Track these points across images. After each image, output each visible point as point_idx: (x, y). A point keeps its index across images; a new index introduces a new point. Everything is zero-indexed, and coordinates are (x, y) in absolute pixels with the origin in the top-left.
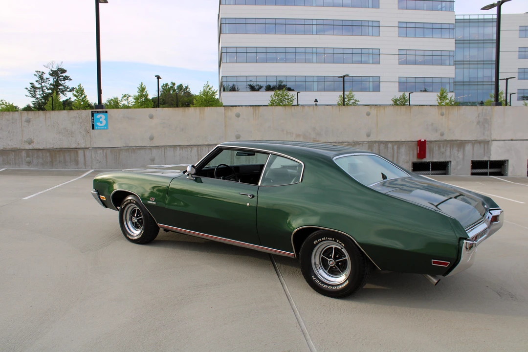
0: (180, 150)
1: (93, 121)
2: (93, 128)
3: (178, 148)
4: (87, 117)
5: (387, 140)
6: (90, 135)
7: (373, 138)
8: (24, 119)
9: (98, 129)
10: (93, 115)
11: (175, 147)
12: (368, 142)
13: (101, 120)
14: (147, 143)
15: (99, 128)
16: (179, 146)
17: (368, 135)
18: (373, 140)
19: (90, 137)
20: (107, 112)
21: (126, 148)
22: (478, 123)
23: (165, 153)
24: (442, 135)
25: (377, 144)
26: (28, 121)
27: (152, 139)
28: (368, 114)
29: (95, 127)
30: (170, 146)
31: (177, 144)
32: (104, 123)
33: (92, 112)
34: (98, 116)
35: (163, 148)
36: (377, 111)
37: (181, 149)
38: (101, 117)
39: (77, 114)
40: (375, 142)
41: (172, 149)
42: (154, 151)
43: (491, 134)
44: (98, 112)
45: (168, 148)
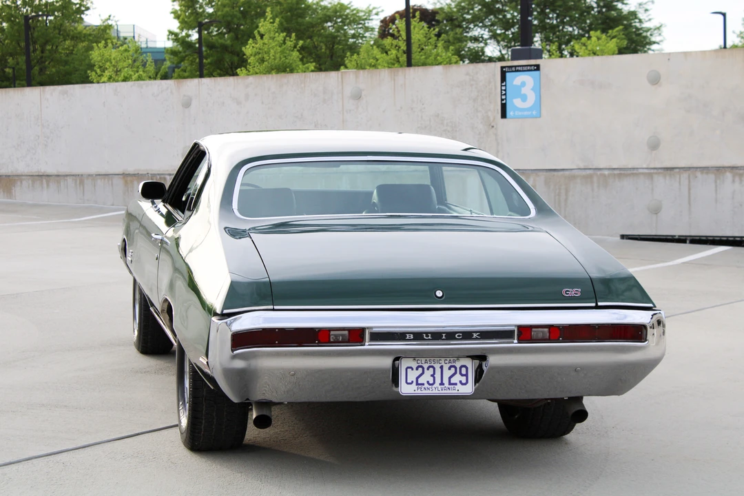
0: (734, 181)
1: (504, 93)
2: (504, 115)
3: (729, 175)
4: (490, 82)
6: (496, 135)
8: (348, 90)
9: (514, 118)
10: (503, 79)
11: (719, 170)
13: (524, 91)
14: (639, 160)
15: (517, 113)
16: (733, 168)
19: (496, 140)
20: (538, 68)
21: (584, 173)
23: (689, 189)
26: (357, 96)
27: (654, 145)
29: (509, 113)
30: (705, 170)
31: (727, 164)
32: (531, 98)
33: (502, 68)
34: (515, 79)
35: (685, 175)
37: (737, 179)
38: (523, 84)
39: (468, 74)
41: (712, 177)
42: (661, 182)
44: (516, 69)
45: (699, 174)
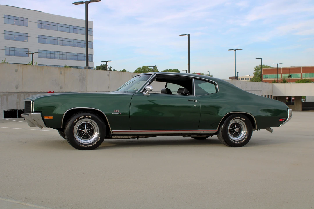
5: (29, 91)
7: (20, 90)
12: (17, 93)
17: (17, 88)
18: (20, 91)
22: (80, 80)
24: (61, 88)
25: (23, 95)
28: (17, 71)
36: (22, 68)
40: (22, 93)
43: (86, 88)
